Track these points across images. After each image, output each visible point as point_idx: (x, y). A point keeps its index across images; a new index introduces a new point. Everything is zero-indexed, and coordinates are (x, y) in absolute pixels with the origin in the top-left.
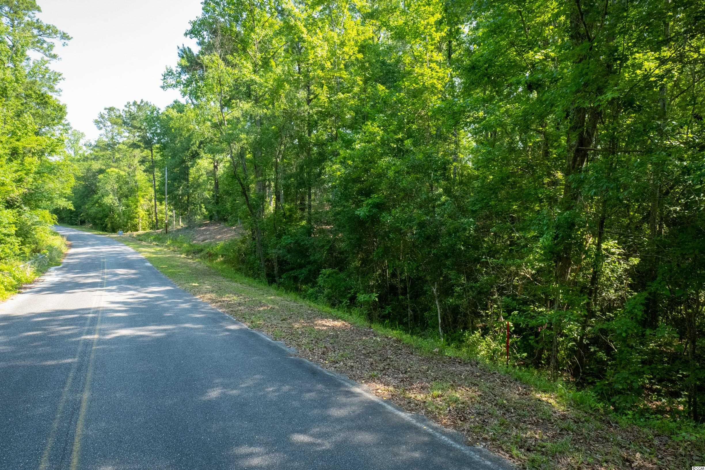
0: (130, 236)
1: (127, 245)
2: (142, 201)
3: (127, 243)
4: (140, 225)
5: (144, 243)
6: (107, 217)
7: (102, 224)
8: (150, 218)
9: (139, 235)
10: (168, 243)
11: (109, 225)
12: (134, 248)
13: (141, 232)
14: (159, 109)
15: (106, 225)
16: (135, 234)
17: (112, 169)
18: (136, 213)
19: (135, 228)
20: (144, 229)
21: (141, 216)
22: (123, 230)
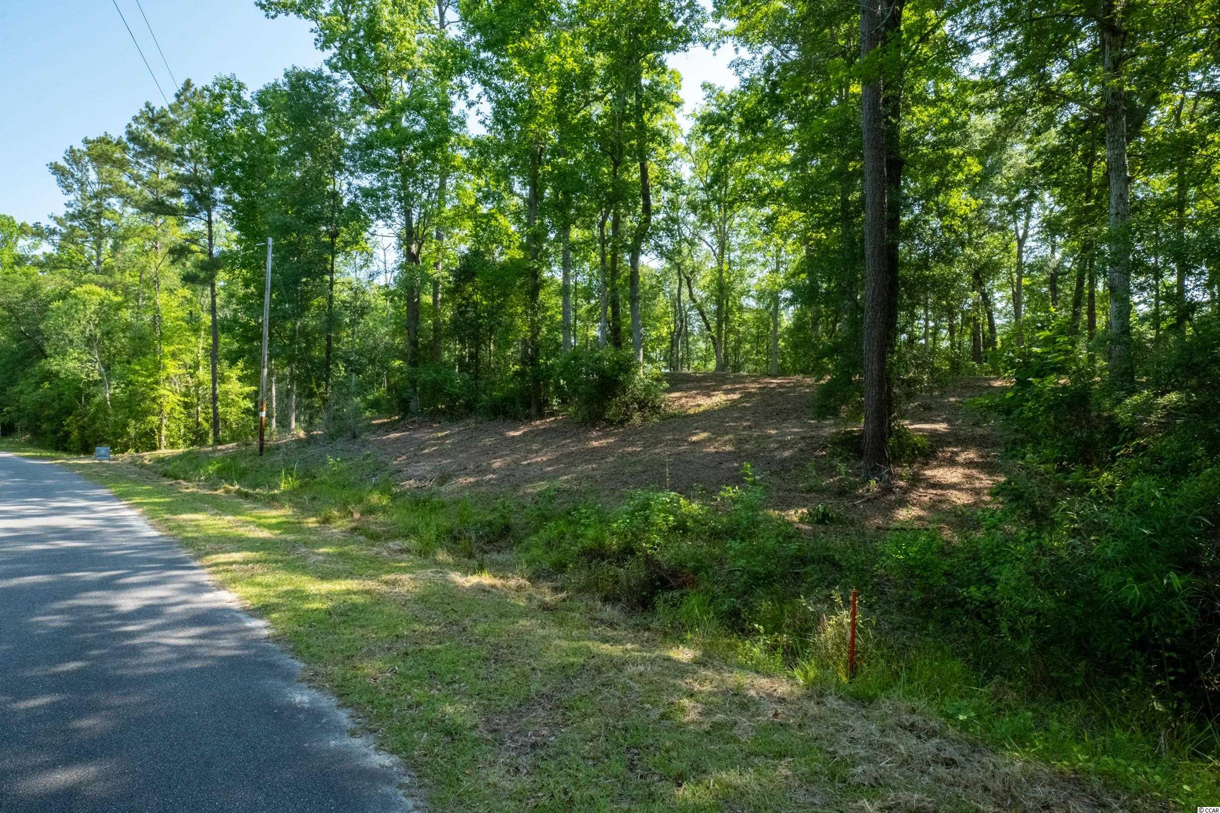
0: (133, 463)
1: (119, 497)
2: (172, 368)
3: (123, 487)
4: (164, 432)
5: (189, 488)
6: (69, 413)
7: (55, 432)
8: (189, 416)
9: (161, 460)
10: (283, 486)
11: (75, 434)
12: (151, 514)
13: (164, 452)
14: (241, 86)
15: (67, 434)
16: (148, 457)
17: (87, 287)
18: (154, 400)
19: (148, 440)
20: (173, 445)
21: (167, 409)
22: (113, 447)
